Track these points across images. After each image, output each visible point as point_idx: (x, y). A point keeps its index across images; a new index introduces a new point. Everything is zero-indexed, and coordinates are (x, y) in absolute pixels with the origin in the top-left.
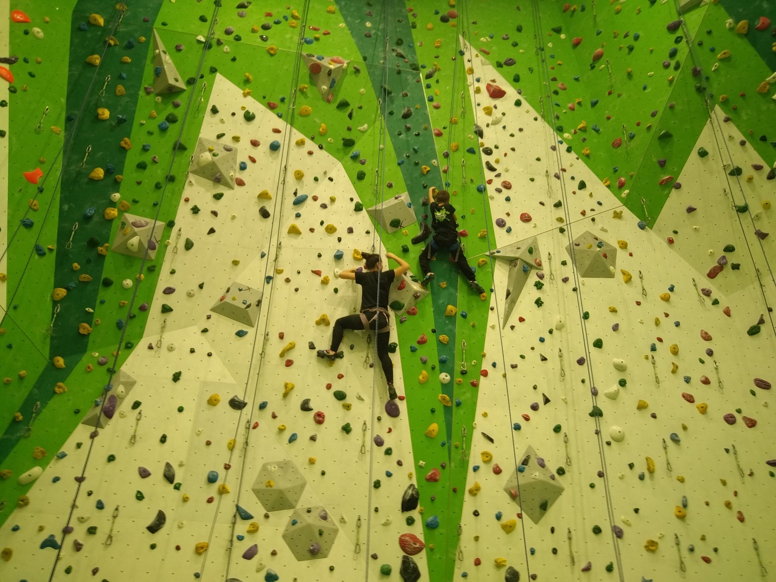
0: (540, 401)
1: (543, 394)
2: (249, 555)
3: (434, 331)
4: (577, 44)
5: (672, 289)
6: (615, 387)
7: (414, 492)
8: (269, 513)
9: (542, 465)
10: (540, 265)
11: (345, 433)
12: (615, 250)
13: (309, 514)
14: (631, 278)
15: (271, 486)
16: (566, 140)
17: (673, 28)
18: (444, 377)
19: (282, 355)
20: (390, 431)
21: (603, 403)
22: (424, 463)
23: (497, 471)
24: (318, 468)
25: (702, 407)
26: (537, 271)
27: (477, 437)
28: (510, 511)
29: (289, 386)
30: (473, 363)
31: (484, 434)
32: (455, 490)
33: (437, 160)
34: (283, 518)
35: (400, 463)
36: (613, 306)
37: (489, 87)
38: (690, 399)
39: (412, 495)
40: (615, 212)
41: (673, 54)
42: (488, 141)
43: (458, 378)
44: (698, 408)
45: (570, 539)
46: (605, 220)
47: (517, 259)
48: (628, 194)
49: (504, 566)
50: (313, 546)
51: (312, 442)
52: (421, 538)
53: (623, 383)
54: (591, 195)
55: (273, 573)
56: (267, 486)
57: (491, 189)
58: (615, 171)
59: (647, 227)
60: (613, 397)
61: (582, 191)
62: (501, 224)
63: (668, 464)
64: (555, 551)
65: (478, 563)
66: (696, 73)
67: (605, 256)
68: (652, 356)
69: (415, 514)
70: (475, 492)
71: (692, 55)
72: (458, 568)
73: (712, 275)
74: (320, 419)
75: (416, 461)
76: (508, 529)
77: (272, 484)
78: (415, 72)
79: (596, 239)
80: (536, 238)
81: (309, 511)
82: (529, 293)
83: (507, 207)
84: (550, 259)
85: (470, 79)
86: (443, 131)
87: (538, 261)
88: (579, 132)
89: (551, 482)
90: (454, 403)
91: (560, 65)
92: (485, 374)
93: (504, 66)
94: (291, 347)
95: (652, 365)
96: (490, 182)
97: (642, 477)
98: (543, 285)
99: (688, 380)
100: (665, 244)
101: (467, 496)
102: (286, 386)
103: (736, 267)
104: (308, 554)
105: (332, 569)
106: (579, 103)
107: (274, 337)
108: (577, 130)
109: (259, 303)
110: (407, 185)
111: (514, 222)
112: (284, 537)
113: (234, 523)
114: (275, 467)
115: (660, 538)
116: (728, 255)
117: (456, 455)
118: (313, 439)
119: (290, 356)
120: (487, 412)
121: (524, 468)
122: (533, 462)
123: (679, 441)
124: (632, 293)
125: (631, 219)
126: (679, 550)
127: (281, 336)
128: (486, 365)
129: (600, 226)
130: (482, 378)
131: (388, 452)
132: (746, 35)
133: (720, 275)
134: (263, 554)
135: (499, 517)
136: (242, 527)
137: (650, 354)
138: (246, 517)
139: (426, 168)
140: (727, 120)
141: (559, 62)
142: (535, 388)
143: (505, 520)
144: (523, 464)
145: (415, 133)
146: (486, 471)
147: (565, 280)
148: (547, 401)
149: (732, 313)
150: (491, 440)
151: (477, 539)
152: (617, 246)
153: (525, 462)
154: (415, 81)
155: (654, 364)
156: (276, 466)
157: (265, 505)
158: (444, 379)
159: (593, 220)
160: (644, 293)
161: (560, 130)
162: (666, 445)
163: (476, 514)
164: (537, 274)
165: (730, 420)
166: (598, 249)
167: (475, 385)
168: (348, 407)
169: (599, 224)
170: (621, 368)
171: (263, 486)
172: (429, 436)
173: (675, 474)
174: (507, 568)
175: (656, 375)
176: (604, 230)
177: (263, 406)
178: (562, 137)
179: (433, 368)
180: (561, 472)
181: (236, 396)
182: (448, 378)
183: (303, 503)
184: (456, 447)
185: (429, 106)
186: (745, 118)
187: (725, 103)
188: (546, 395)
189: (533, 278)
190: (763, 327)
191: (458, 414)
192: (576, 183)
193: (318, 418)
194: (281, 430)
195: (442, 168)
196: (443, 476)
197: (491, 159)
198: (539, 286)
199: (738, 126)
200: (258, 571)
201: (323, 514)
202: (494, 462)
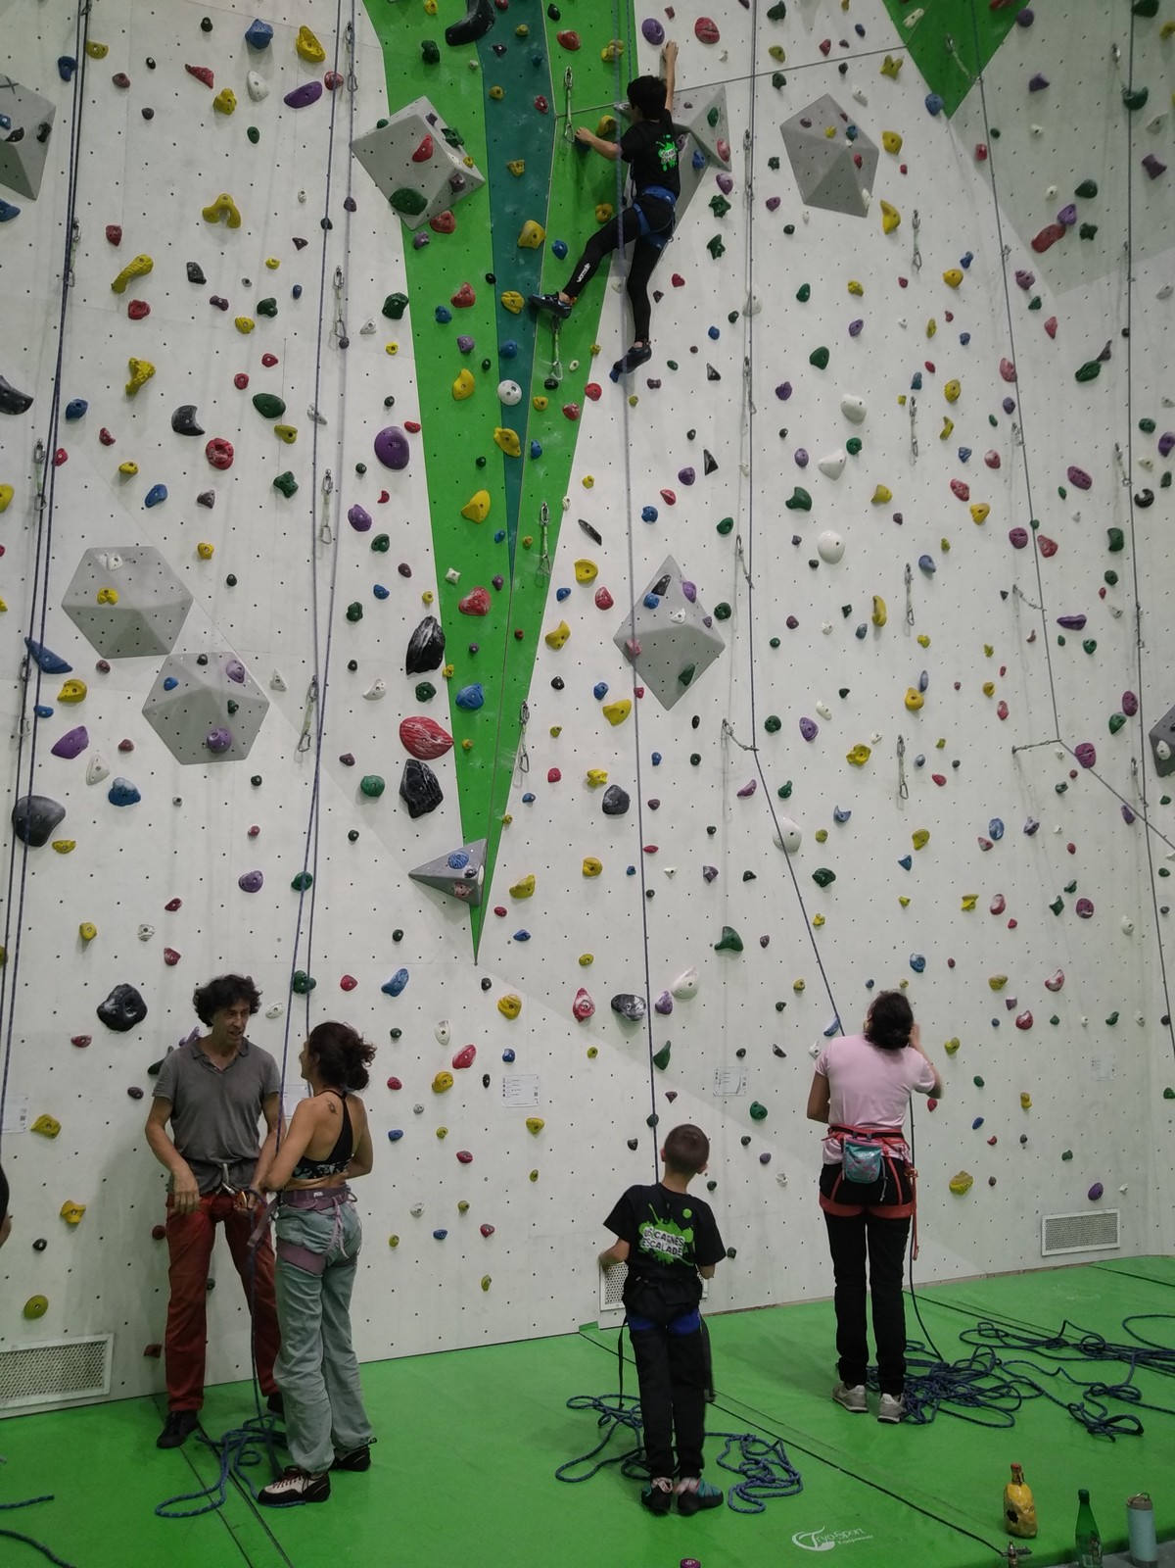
0: (699, 466)
1: (706, 452)
2: (67, 749)
3: (491, 279)
5: (966, 262)
6: (840, 453)
7: (436, 634)
8: (107, 661)
9: (690, 596)
10: (725, 156)
11: (281, 495)
12: (876, 153)
13: (203, 668)
14: (898, 223)
15: (111, 602)
18: (511, 391)
19: (118, 287)
20: (385, 498)
21: (815, 486)
22: (458, 574)
23: (604, 602)
24: (217, 569)
25: (980, 511)
26: (719, 172)
27: (569, 528)
28: (621, 682)
29: (144, 370)
30: (571, 366)
31: (584, 525)
32: (518, 636)
34: (140, 675)
35: (404, 571)
36: (856, 279)
38: (961, 492)
39: (433, 638)
40: (888, 60)
43: (540, 396)
44: (972, 511)
45: (724, 738)
46: (865, 76)
48: (921, 21)
49: (603, 783)
50: (215, 734)
51: (204, 508)
52: (447, 727)
53: (854, 447)
54: (845, 6)
55: (128, 786)
56: (101, 601)
59: (941, 111)
60: (833, 473)
62: (653, 33)
63: (910, 611)
64: (695, 760)
65: (554, 776)
67: (859, 162)
68: (912, 398)
69: (435, 678)
70: (558, 639)
72: (516, 787)
73: (1040, 244)
74: (220, 456)
75: (441, 567)
76: (615, 716)
77: (114, 595)
79: (844, 117)
80: (723, 90)
81: (202, 661)
82: (697, 222)
84: (747, 148)
87: (724, 146)
89: (704, 629)
90: (527, 451)
92: (594, 393)
94: (142, 269)
95: (908, 418)
97: (861, 634)
98: (729, 206)
99: (964, 455)
100: (970, 158)
101: (542, 648)
102: (134, 367)
103: (1088, 233)
104: (205, 752)
105: (256, 782)
107: (92, 237)
109: (44, 133)
111: (680, 35)
112: (146, 713)
113: (25, 680)
114: (116, 560)
115: (874, 743)
116: (1081, 205)
117: (527, 565)
118: (206, 501)
119: (143, 292)
120: (593, 477)
121: (657, 600)
122: (674, 589)
123: (934, 571)
124: (893, 257)
125: (914, 85)
126: (901, 763)
127: (114, 236)
128: (597, 374)
129: (855, 89)
130: (587, 399)
131: (381, 544)
133: (1054, 247)
134: (100, 748)
135: (600, 693)
137: (909, 393)
138: (55, 666)
142: (691, 435)
143: (610, 700)
144: (655, 591)
146: (582, 599)
147: (773, 204)
148: (711, 466)
149: (1059, 332)
150: (597, 538)
151: (556, 732)
152: (880, 144)
153: (660, 588)
155: (913, 414)
156: (119, 558)
157: (98, 645)
158: (509, 393)
159: (843, 69)
160: (917, 264)
162: (910, 576)
163: (557, 684)
164: (718, 179)
166: (848, 143)
167: (572, 415)
168: (288, 435)
169: (853, 83)
170: (854, 415)
171: (90, 601)
172: (469, 517)
173: (917, 631)
174: (608, 787)
175: (913, 437)
176: (861, 100)
177: (76, 411)
179: (486, 367)
180: (723, 612)
182: (518, 392)
183: (186, 644)
184: (527, 546)
188: (711, 453)
189: (709, 188)
190: (1104, 368)
191: (535, 475)
193: (217, 454)
194: (126, 474)
196: (494, 603)
198: (719, 207)
200: (91, 782)
201: (234, 668)
202: (600, 582)
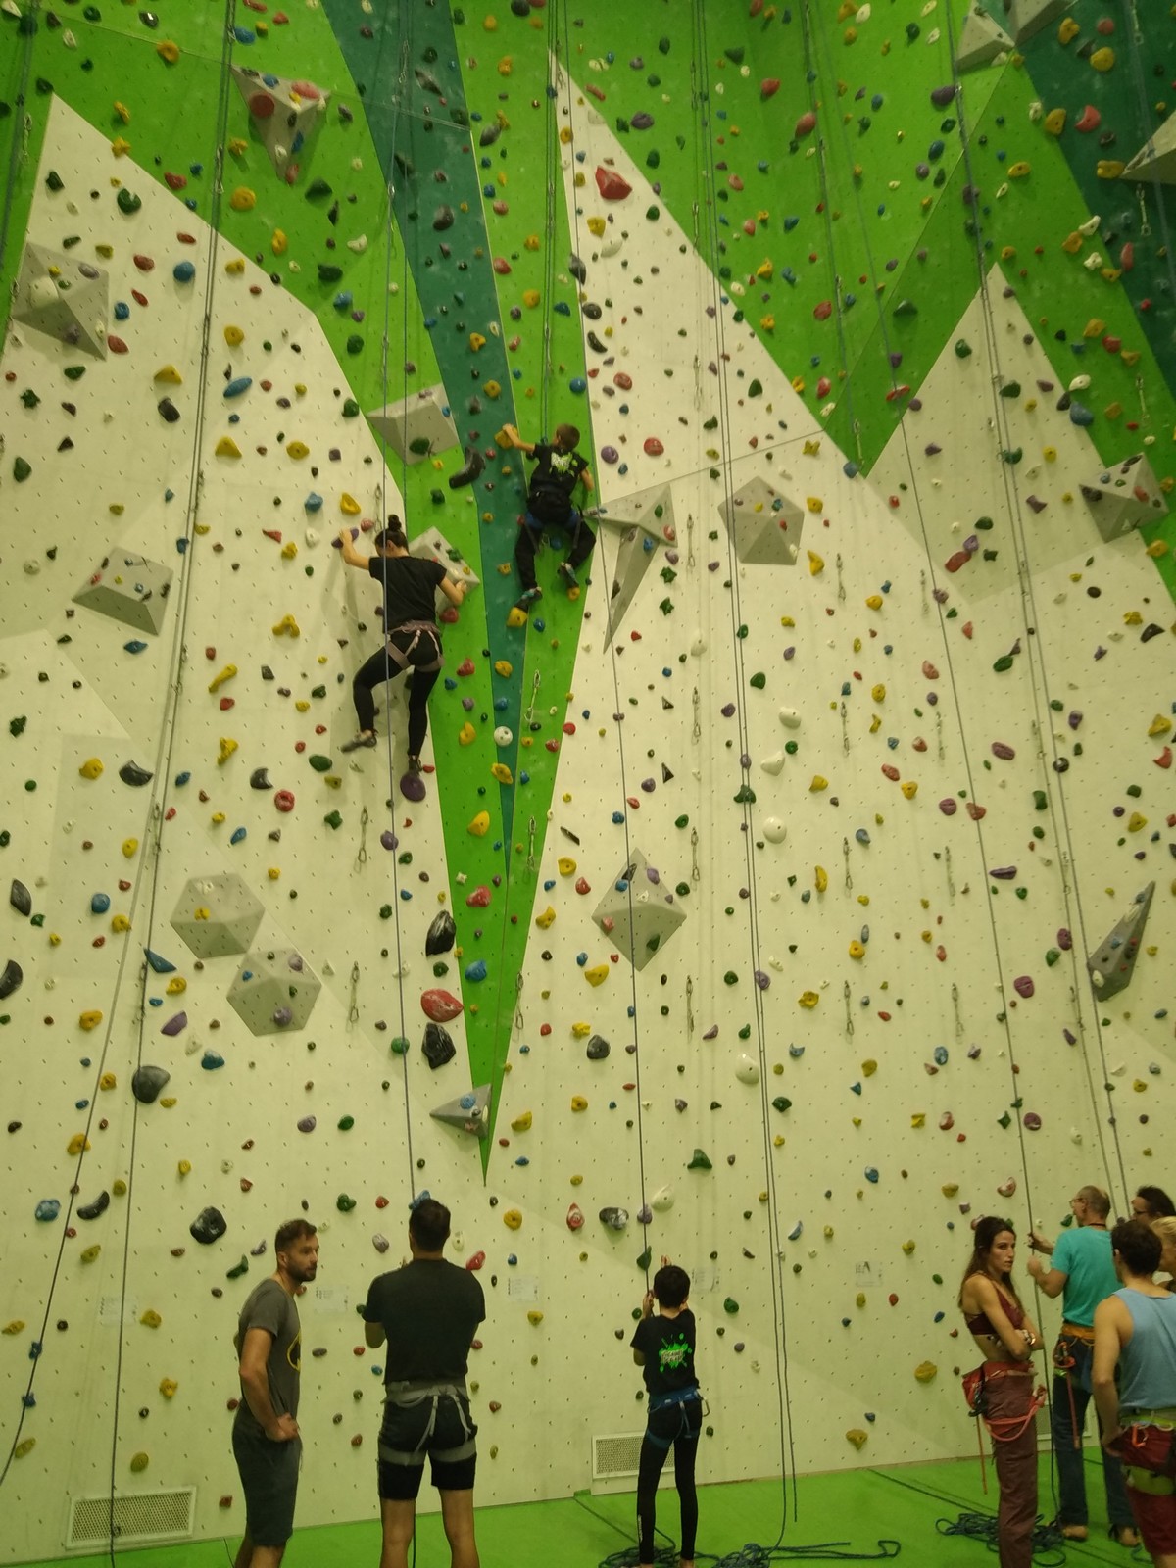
0: (658, 777)
1: (663, 765)
2: (173, 1028)
3: (486, 654)
4: (769, 93)
5: (886, 589)
6: (779, 754)
7: (447, 925)
8: (202, 962)
9: (655, 880)
10: (672, 537)
11: (330, 827)
12: (800, 516)
13: (271, 962)
14: (823, 567)
15: (204, 918)
16: (733, 296)
17: (942, 99)
18: (503, 734)
19: (213, 689)
20: (408, 823)
21: (758, 783)
22: (465, 877)
23: (583, 889)
24: (284, 886)
25: (910, 789)
26: (667, 549)
27: (552, 835)
28: (600, 950)
29: (229, 746)
30: (551, 712)
31: (564, 830)
32: (514, 921)
33: (500, 325)
34: (224, 971)
35: (424, 878)
36: (789, 615)
37: (600, 173)
38: (892, 774)
39: (445, 929)
40: (807, 444)
41: (936, 153)
42: (593, 292)
43: (527, 737)
44: (902, 789)
45: (689, 992)
46: (788, 456)
47: (634, 526)
48: (833, 412)
49: (586, 1034)
50: (279, 1012)
51: (273, 842)
52: (458, 996)
53: (791, 748)
54: (769, 408)
55: (215, 1056)
56: (197, 918)
57: (594, 388)
58: (815, 364)
59: (858, 474)
60: (774, 771)
61: (755, 400)
62: (610, 456)
63: (848, 877)
64: (665, 1011)
65: (546, 1031)
66: (969, 198)
67: (784, 526)
68: (843, 703)
69: (449, 958)
70: (547, 923)
71: (967, 161)
72: (514, 1040)
73: (953, 566)
74: (285, 803)
75: (452, 874)
76: (596, 979)
77: (206, 913)
78: (459, 127)
79: (772, 493)
80: (669, 487)
81: (271, 958)
82: (651, 589)
83: (621, 424)
84: (690, 528)
85: (566, 152)
86: (510, 263)
87: (670, 530)
88: (758, 282)
89: (668, 906)
90: (518, 780)
91: (734, 135)
92: (570, 730)
93: (631, 129)
94: (230, 675)
95: (841, 719)
96: (594, 373)
97: (806, 898)
98: (675, 575)
99: (893, 744)
100: (884, 506)
101: (533, 928)
102: (223, 745)
103: (990, 556)
104: (273, 1026)
105: (311, 1047)
106: (764, 222)
107: (196, 656)
108: (756, 277)
109: (166, 591)
110: (443, 372)
111: (632, 454)
112: (230, 999)
113: (144, 980)
114: (209, 886)
115: (822, 988)
116: (982, 535)
117: (518, 865)
118: (274, 837)
119: (229, 692)
120: (571, 793)
121: (626, 885)
122: (640, 875)
123: (869, 842)
124: (822, 593)
125: (834, 457)
126: (848, 1004)
127: (211, 654)
128: (573, 716)
129: (780, 469)
130: (565, 736)
131: (406, 859)
132: (1059, 138)
133: (964, 568)
134: (196, 1027)
135: (582, 961)
136: (158, 985)
137: (839, 699)
138: (164, 968)
139: (477, 339)
140: (1008, 294)
141: (734, 129)
142: (650, 754)
143: (590, 966)
144: (625, 877)
145: (458, 263)
146: (565, 889)
147: (714, 567)
148: (668, 776)
149: (975, 633)
150: (576, 840)
151: (546, 995)
152: (804, 507)
153: (628, 875)
154: (459, 148)
155: (844, 716)
156: (212, 885)
157: (195, 950)
158: (502, 738)
159: (769, 456)
160: (842, 594)
161: (725, 275)
162: (848, 848)
163: (547, 956)
164: (667, 554)
165: (948, 808)
166: (773, 514)
167: (553, 749)
168: (335, 783)
169: (779, 466)
170: (790, 723)
171: (190, 918)
172: (474, 833)
173: (856, 893)
174: (591, 1037)
175: (845, 735)
176: (785, 476)
177: (182, 780)
178: (728, 290)
179: (484, 719)
180: (683, 890)
181: (133, 762)
182: (509, 736)
183: (259, 944)
184: (519, 851)
185: (487, 206)
186: (1037, 294)
187: (1009, 262)
188: (668, 766)
189: (659, 562)
190: (1017, 660)
191: (524, 797)
192: (746, 384)
193: (282, 802)
194: (217, 823)
195: (508, 341)
196: (495, 899)
197: (598, 327)
198: (668, 576)
199: (1024, 308)
200: (189, 1053)
201: (295, 961)
202: (579, 874)
